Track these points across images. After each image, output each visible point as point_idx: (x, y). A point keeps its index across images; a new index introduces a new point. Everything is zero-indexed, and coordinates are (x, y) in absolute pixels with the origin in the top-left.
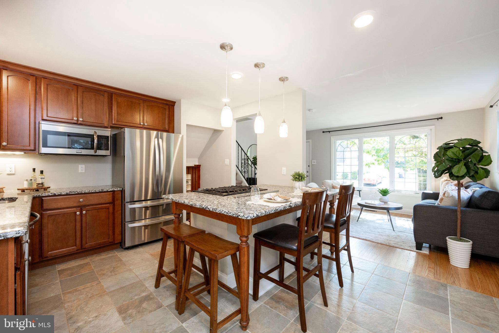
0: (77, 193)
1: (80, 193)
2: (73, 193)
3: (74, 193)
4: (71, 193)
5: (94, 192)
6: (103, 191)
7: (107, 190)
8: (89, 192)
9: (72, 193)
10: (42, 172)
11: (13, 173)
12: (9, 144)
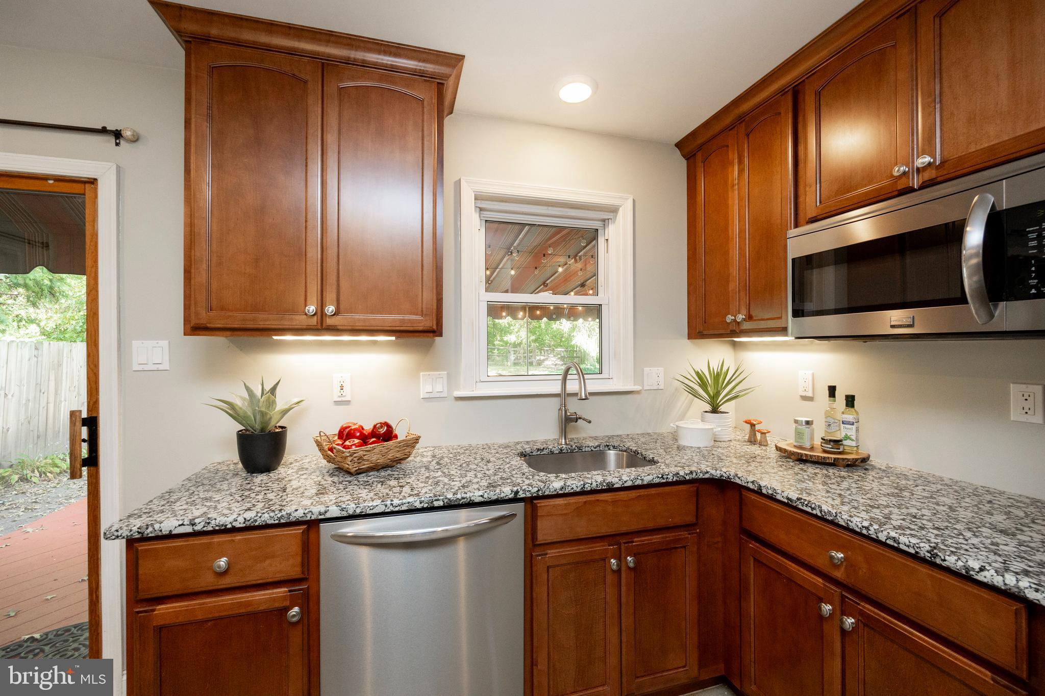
0: (819, 514)
1: (828, 520)
2: (807, 505)
3: (809, 510)
4: (800, 507)
5: (890, 542)
6: (938, 561)
7: (968, 569)
8: (864, 532)
9: (805, 508)
10: (850, 401)
11: (810, 394)
12: (750, 318)
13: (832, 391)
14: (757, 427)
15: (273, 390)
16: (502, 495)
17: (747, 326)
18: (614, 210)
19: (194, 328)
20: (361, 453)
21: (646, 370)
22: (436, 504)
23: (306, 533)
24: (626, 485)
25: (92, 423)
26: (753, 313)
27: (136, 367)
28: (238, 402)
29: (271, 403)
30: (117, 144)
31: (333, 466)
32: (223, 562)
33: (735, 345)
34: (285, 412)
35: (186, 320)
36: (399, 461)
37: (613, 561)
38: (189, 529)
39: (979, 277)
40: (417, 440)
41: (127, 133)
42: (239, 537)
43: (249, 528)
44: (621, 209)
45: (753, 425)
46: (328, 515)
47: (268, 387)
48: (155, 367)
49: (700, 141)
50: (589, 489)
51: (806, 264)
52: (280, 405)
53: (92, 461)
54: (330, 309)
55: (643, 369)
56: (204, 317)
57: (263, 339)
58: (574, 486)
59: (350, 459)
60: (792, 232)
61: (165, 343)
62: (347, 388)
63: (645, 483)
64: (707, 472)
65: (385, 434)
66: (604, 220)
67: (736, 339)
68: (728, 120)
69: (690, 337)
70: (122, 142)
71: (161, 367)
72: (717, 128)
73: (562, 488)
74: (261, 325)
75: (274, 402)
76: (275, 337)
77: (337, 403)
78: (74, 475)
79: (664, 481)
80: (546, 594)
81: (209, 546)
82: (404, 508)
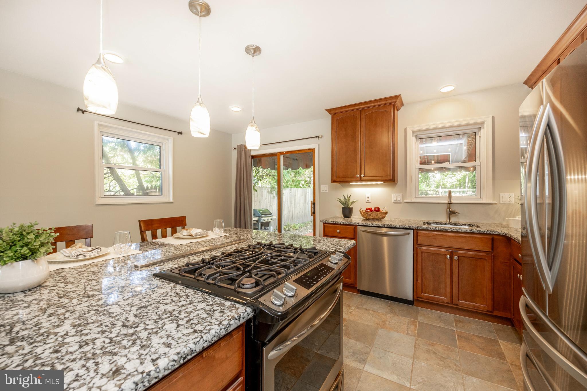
15: (350, 197)
16: (405, 227)
18: (483, 123)
19: (334, 181)
20: (370, 214)
21: (502, 194)
22: (386, 226)
23: (355, 228)
24: (453, 231)
25: (314, 204)
27: (322, 191)
28: (342, 200)
29: (349, 200)
31: (364, 218)
32: (338, 231)
34: (353, 203)
35: (332, 180)
36: (382, 218)
37: (448, 256)
38: (333, 223)
40: (387, 213)
41: (320, 136)
42: (342, 226)
43: (343, 225)
44: (485, 123)
46: (359, 224)
47: (348, 196)
48: (325, 191)
50: (437, 230)
52: (351, 201)
53: (314, 213)
54: (362, 175)
55: (500, 194)
56: (335, 179)
57: (347, 184)
58: (431, 228)
59: (366, 215)
61: (327, 185)
62: (370, 198)
63: (463, 231)
64: (497, 232)
65: (378, 210)
66: (479, 128)
70: (319, 138)
71: (326, 191)
73: (426, 228)
74: (347, 180)
75: (350, 200)
76: (350, 183)
77: (367, 202)
78: (311, 215)
79: (473, 232)
80: (421, 260)
81: (336, 227)
82: (377, 226)
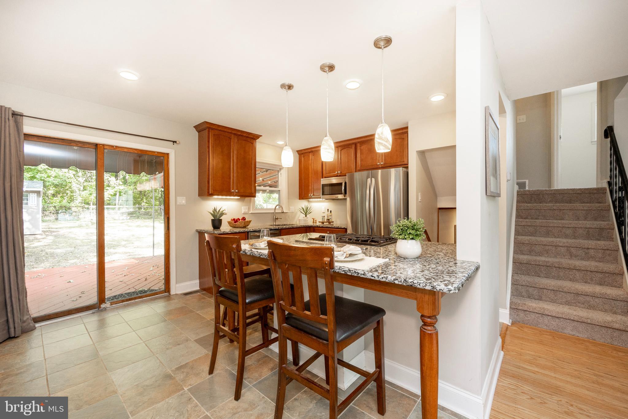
10: (331, 211)
11: (324, 212)
12: (314, 195)
13: (328, 210)
14: (315, 219)
15: (220, 209)
17: (313, 197)
19: (210, 194)
21: (291, 207)
23: (246, 234)
25: (168, 218)
26: (314, 194)
30: (173, 144)
33: (309, 201)
34: (222, 214)
36: (247, 226)
39: (344, 191)
40: (250, 221)
41: (178, 142)
45: (314, 219)
49: (303, 152)
51: (324, 186)
52: (220, 213)
54: (237, 191)
56: (212, 192)
60: (322, 179)
61: (185, 198)
66: (280, 169)
67: (309, 200)
68: (309, 151)
69: (300, 199)
70: (175, 144)
72: (307, 151)
